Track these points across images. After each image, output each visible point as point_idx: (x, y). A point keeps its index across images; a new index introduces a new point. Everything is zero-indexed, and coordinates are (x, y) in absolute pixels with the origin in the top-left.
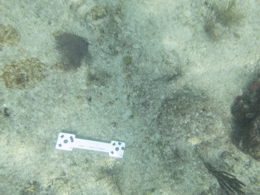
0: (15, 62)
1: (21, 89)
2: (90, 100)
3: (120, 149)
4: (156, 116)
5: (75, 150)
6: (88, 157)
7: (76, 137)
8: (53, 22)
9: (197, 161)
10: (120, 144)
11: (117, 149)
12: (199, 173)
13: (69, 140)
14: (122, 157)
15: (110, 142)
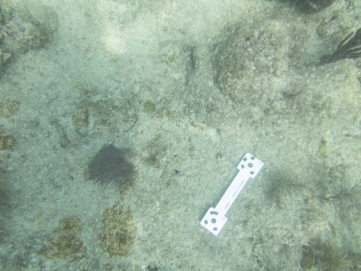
0: (100, 235)
1: (132, 243)
2: (177, 172)
3: (252, 161)
4: (230, 102)
5: (228, 215)
6: (243, 203)
7: (214, 207)
8: (71, 174)
9: (312, 72)
10: (245, 160)
11: (250, 165)
12: (328, 75)
13: (214, 216)
14: (263, 164)
15: (238, 171)
